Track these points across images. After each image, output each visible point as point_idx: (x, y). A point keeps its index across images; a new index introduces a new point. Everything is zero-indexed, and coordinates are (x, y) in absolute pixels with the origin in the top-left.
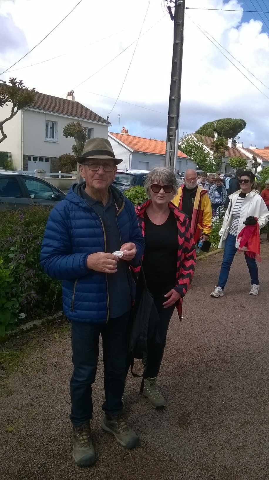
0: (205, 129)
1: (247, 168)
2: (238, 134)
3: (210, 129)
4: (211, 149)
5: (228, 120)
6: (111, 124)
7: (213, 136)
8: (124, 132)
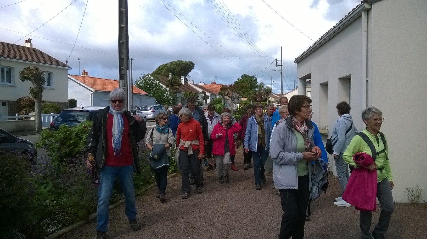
0: (161, 70)
1: (198, 101)
2: (189, 73)
3: (165, 70)
4: (167, 86)
5: (179, 62)
6: (70, 67)
7: (168, 76)
8: (85, 74)
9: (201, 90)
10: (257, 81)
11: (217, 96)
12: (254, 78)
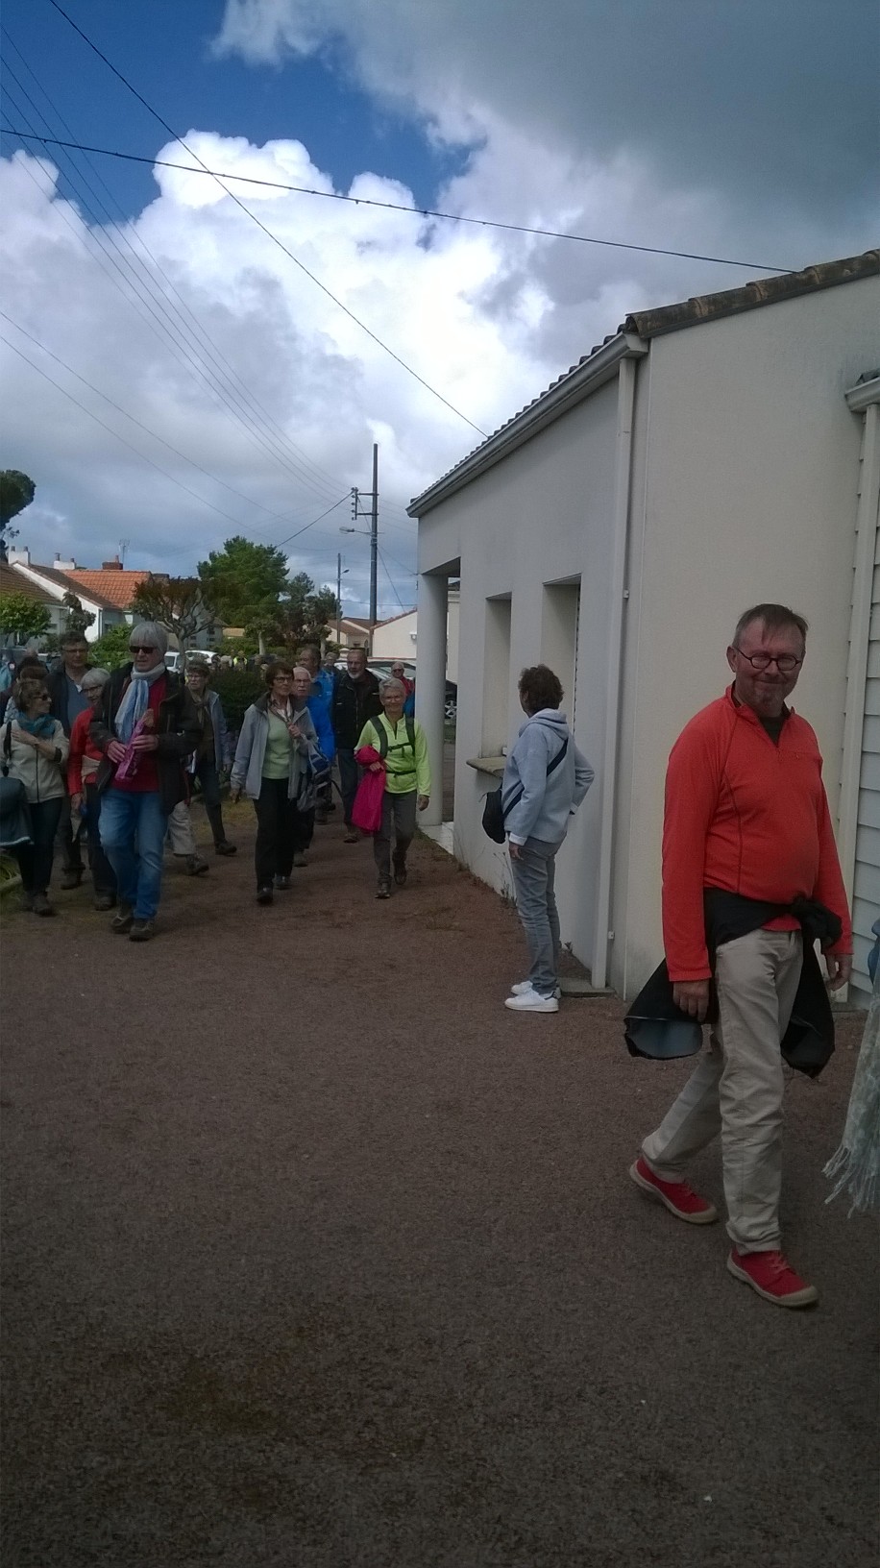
1: (50, 631)
2: (12, 520)
9: (59, 591)
10: (286, 567)
11: (126, 616)
12: (275, 556)
